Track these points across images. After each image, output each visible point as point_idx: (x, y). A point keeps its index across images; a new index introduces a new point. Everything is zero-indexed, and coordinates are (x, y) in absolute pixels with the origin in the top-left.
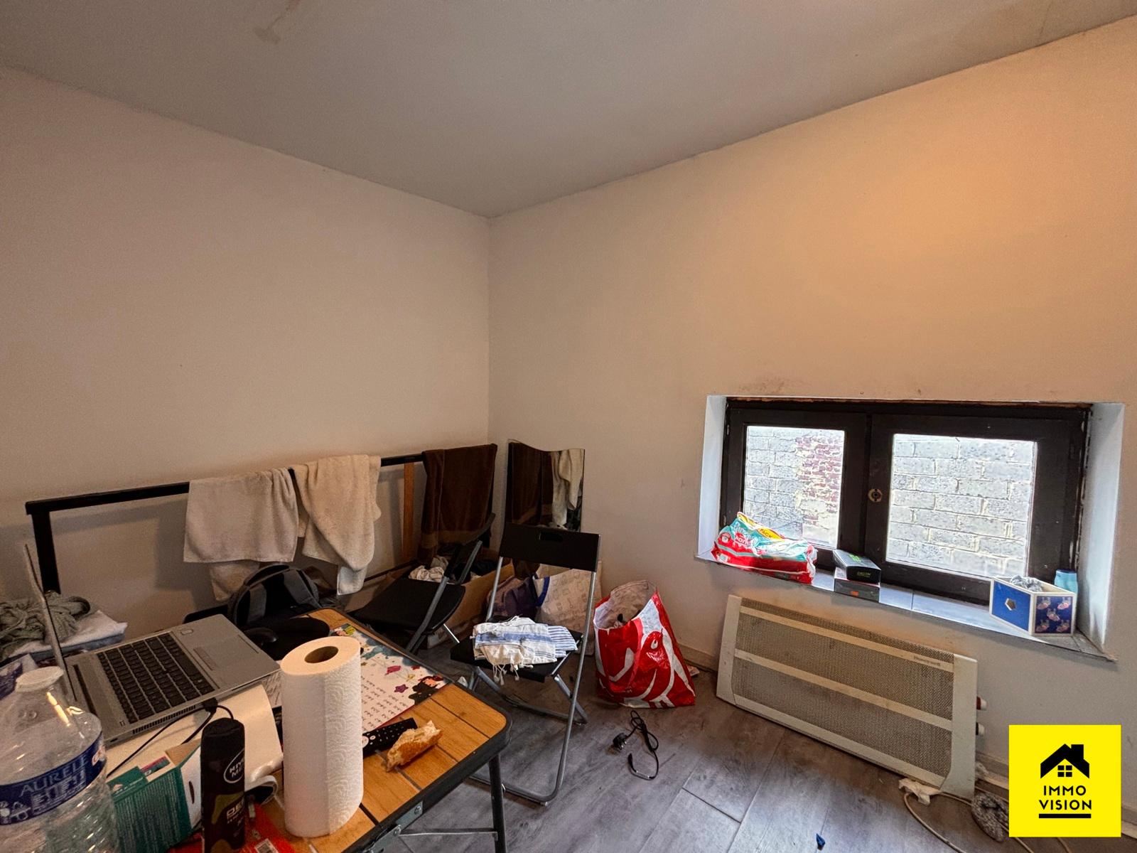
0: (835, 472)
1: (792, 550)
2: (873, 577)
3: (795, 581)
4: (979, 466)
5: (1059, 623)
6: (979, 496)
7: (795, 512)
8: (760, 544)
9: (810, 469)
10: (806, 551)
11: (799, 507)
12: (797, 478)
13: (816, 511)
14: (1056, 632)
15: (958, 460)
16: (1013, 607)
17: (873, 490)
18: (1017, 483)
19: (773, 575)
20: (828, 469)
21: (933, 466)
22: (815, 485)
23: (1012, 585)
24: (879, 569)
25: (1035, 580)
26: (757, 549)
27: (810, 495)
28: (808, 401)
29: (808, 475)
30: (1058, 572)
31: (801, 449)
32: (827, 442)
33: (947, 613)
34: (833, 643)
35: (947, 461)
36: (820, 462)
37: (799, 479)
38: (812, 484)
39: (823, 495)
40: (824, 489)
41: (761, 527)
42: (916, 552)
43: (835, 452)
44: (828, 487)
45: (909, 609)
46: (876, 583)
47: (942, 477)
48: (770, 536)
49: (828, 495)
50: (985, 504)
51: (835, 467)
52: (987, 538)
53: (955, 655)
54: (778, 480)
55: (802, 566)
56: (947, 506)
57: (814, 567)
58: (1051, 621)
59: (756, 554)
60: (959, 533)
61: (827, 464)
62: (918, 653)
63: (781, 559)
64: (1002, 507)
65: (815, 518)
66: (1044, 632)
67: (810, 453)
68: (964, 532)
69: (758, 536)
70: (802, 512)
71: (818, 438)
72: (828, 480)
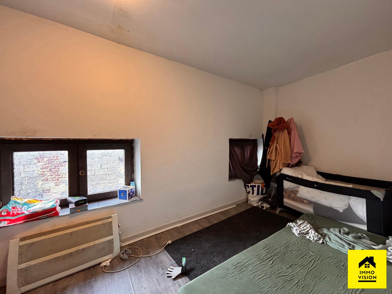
0: (57, 169)
1: (48, 204)
2: (85, 202)
3: (50, 217)
4: (106, 159)
5: (132, 195)
6: (107, 168)
7: (38, 190)
8: (28, 208)
9: (45, 170)
10: (55, 202)
11: (40, 187)
12: (38, 175)
13: (49, 187)
14: (132, 198)
15: (100, 158)
16: (123, 195)
17: (81, 171)
18: (115, 163)
19: (39, 219)
20: (54, 169)
21: (93, 161)
22: (48, 176)
23: (122, 189)
24: (87, 198)
25: (127, 186)
26: (27, 211)
27: (46, 181)
28: (49, 139)
29: (44, 173)
30: (131, 182)
31: (39, 162)
32: (52, 158)
33: (108, 204)
34: (71, 233)
35: (97, 159)
36: (49, 166)
37: (39, 175)
38: (46, 176)
39: (52, 179)
40: (53, 177)
41: (28, 200)
42: (91, 190)
43: (57, 161)
44: (55, 176)
45: (98, 208)
46: (86, 203)
47: (96, 164)
48: (34, 202)
49: (54, 179)
50: (108, 170)
51: (57, 167)
52: (110, 180)
53: (112, 215)
54: (26, 178)
55: (54, 209)
56: (99, 173)
57: (60, 207)
58: (131, 195)
59: (27, 213)
60: (102, 181)
61: (53, 167)
62: (101, 220)
63: (42, 210)
64: (112, 170)
65: (49, 190)
66: (131, 198)
67: (44, 163)
68: (104, 180)
69: (26, 205)
70: (42, 189)
71: (47, 156)
72: (54, 173)
